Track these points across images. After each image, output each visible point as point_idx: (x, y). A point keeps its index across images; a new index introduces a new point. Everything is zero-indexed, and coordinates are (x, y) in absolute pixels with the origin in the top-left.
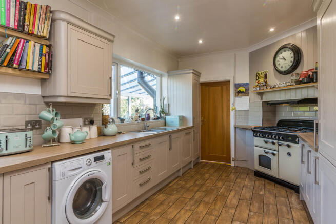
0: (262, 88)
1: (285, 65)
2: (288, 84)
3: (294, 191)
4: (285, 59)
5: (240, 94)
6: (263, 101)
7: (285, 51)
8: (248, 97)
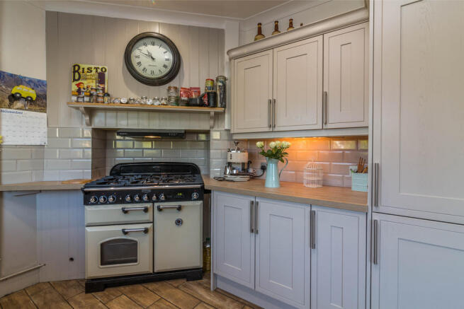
0: (100, 100)
1: (153, 69)
2: (164, 102)
3: (184, 280)
4: (153, 59)
5: (19, 104)
6: (93, 126)
7: (153, 44)
8: (44, 115)
